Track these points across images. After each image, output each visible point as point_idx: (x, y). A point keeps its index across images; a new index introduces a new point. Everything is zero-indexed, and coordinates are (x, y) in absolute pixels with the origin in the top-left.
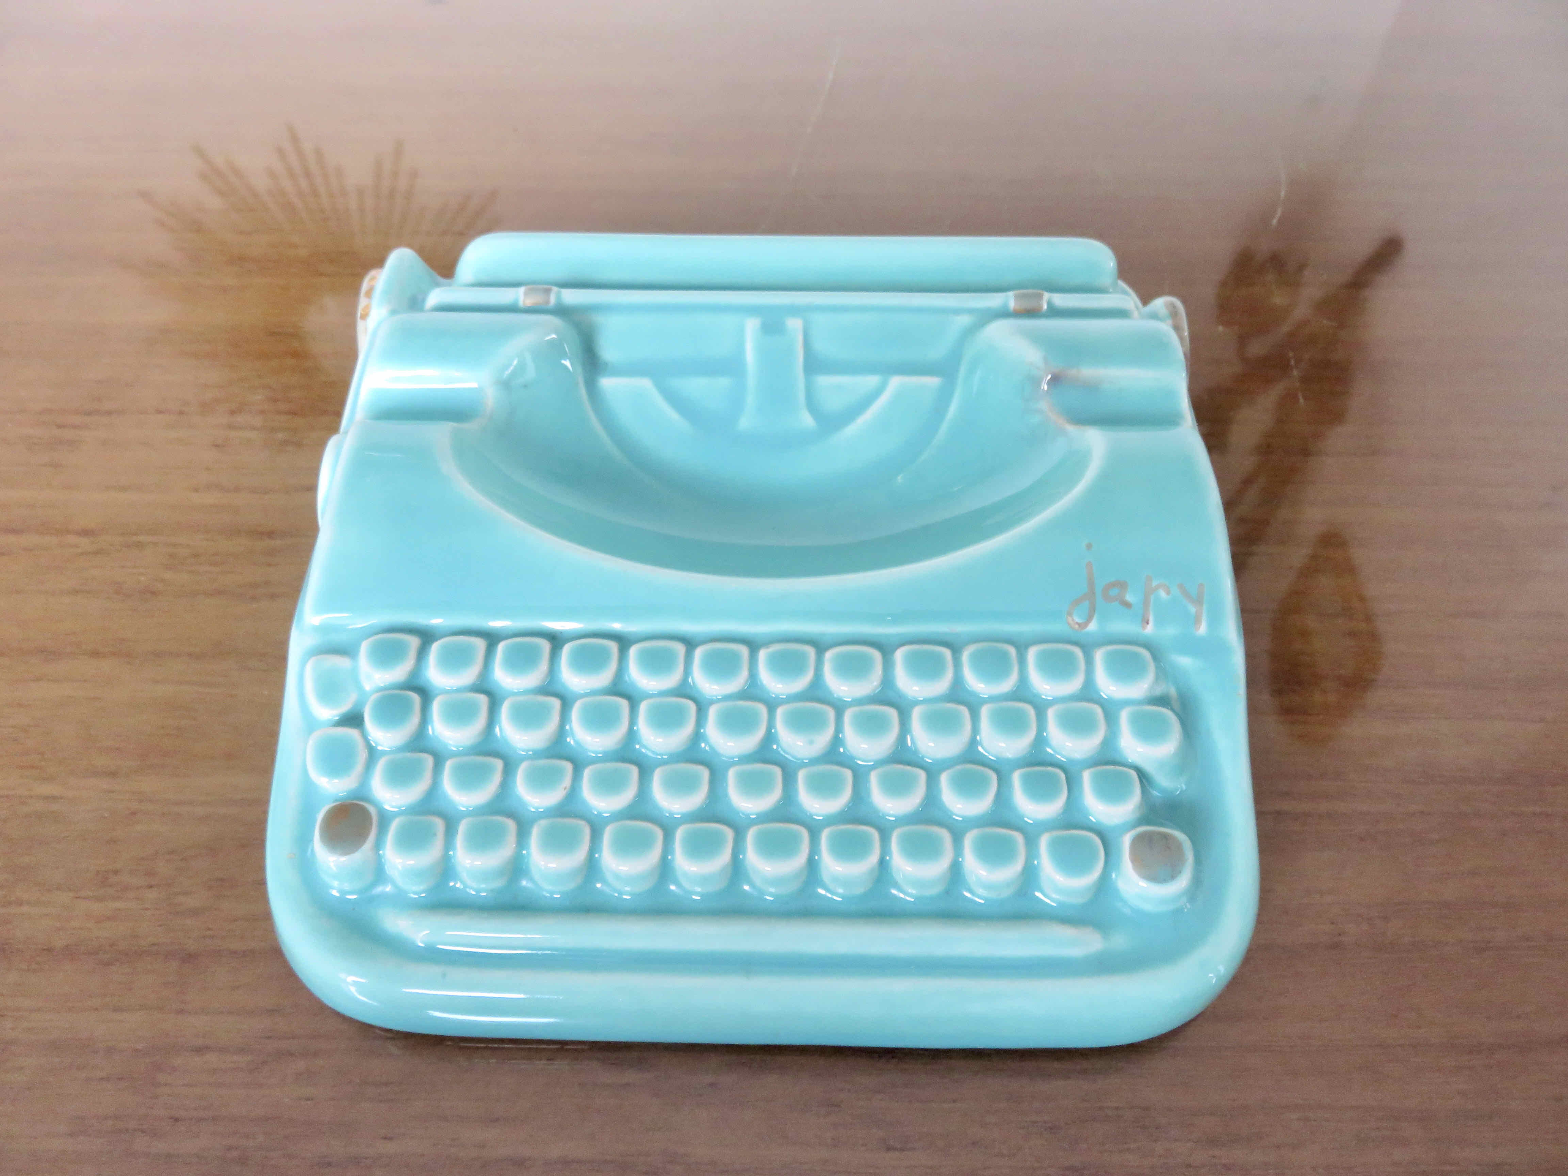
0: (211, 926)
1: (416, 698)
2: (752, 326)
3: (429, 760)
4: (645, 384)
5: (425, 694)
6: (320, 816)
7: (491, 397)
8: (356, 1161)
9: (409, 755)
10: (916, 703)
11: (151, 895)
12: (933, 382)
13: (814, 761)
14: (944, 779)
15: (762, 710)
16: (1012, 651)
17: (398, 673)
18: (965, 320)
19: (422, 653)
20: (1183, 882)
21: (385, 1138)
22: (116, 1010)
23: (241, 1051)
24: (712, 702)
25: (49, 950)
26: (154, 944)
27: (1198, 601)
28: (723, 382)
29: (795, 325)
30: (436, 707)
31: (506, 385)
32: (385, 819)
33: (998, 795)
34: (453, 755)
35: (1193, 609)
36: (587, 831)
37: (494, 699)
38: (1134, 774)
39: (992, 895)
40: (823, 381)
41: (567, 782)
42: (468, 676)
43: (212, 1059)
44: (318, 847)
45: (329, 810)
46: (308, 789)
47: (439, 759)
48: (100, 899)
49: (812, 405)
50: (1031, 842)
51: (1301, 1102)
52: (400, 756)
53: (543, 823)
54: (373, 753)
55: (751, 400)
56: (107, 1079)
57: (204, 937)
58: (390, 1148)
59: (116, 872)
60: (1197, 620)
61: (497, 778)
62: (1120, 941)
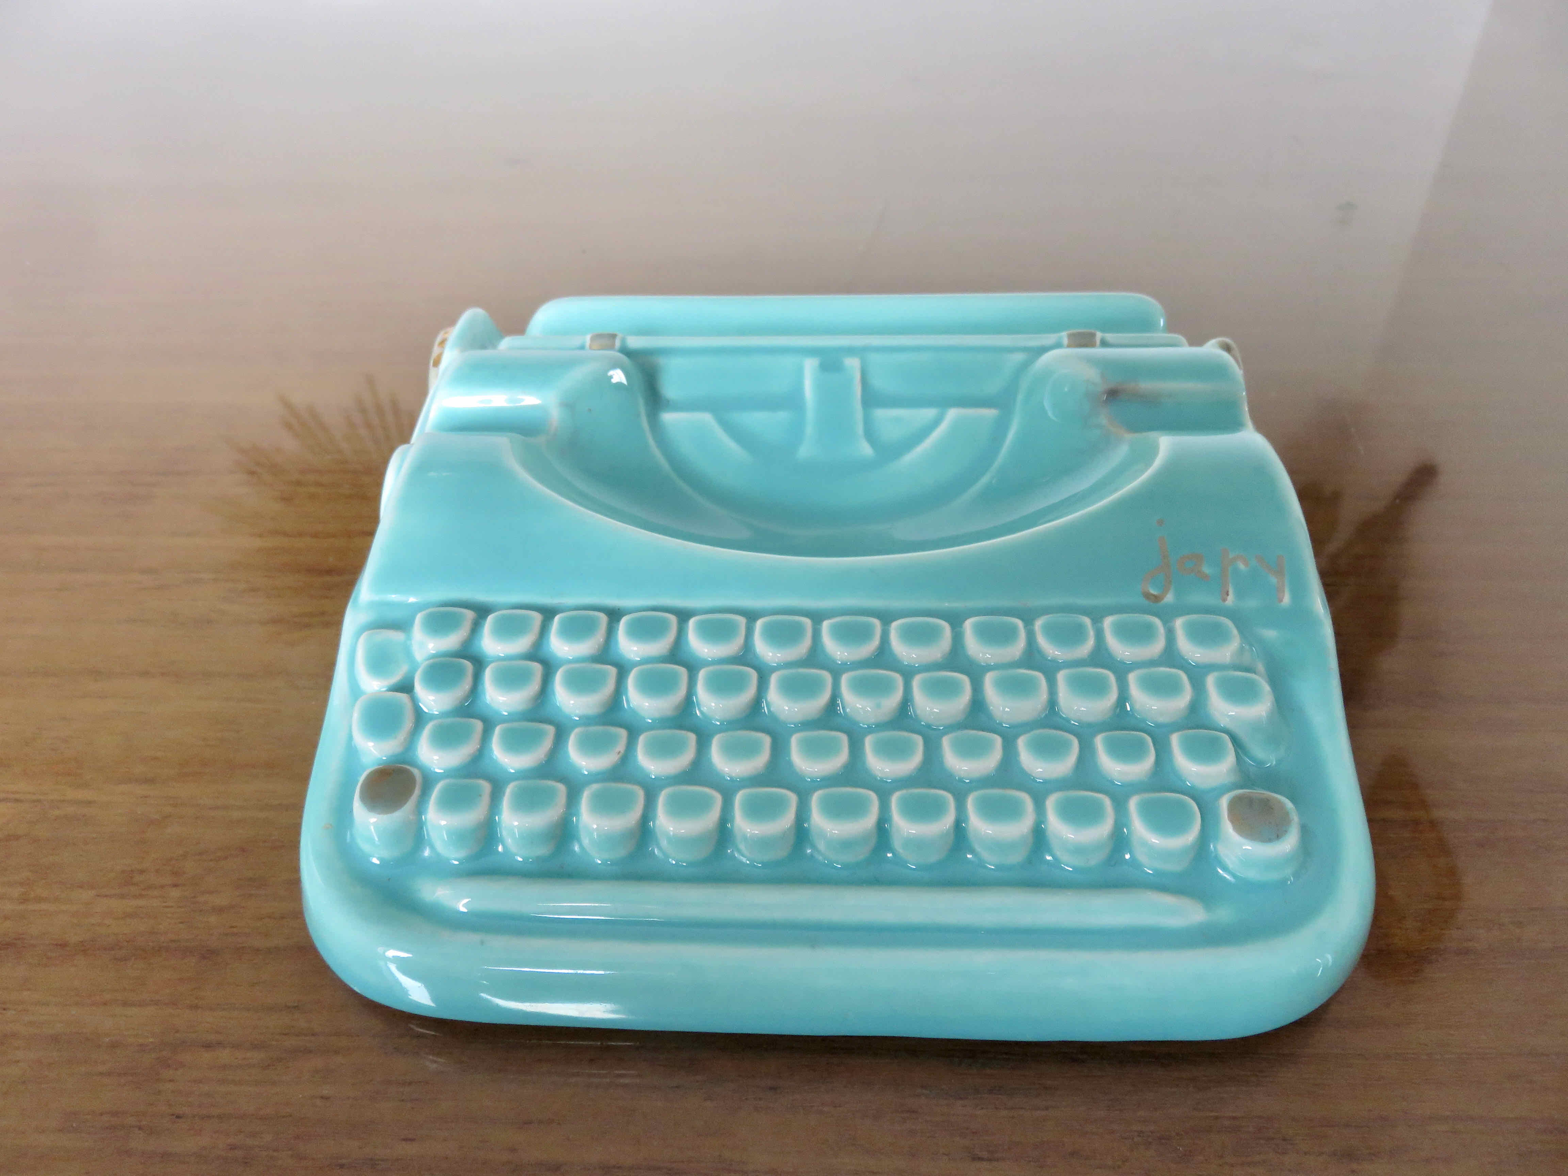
0: (234, 924)
1: (468, 665)
2: (810, 365)
3: (478, 725)
4: (707, 418)
5: (479, 663)
6: (361, 779)
7: (556, 416)
8: (373, 1163)
9: (459, 720)
10: (989, 668)
11: (175, 893)
12: (990, 413)
13: (881, 726)
14: (1021, 743)
15: (827, 677)
16: (1087, 621)
17: (451, 641)
18: (1019, 357)
19: (476, 626)
20: (1289, 843)
21: (405, 1140)
22: (125, 1004)
23: (255, 1047)
24: (774, 669)
25: (64, 945)
26: (174, 941)
27: (1279, 571)
28: (782, 416)
29: (852, 364)
30: (488, 674)
31: (569, 405)
32: (429, 780)
33: (1081, 760)
34: (504, 720)
35: (1273, 580)
36: (640, 794)
37: (549, 667)
38: (1226, 737)
39: (1079, 862)
40: (881, 414)
41: (621, 747)
42: (521, 644)
43: (225, 1056)
44: (358, 806)
45: (372, 772)
46: (351, 751)
47: (488, 724)
48: (122, 896)
49: (870, 435)
50: (1120, 804)
51: (1448, 1113)
52: (449, 720)
53: (595, 787)
54: (420, 718)
55: (810, 429)
56: (109, 1074)
57: (227, 935)
58: (411, 1149)
59: (142, 872)
60: (1280, 590)
61: (547, 744)
62: (1224, 914)
